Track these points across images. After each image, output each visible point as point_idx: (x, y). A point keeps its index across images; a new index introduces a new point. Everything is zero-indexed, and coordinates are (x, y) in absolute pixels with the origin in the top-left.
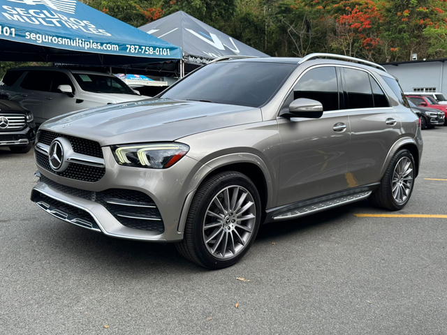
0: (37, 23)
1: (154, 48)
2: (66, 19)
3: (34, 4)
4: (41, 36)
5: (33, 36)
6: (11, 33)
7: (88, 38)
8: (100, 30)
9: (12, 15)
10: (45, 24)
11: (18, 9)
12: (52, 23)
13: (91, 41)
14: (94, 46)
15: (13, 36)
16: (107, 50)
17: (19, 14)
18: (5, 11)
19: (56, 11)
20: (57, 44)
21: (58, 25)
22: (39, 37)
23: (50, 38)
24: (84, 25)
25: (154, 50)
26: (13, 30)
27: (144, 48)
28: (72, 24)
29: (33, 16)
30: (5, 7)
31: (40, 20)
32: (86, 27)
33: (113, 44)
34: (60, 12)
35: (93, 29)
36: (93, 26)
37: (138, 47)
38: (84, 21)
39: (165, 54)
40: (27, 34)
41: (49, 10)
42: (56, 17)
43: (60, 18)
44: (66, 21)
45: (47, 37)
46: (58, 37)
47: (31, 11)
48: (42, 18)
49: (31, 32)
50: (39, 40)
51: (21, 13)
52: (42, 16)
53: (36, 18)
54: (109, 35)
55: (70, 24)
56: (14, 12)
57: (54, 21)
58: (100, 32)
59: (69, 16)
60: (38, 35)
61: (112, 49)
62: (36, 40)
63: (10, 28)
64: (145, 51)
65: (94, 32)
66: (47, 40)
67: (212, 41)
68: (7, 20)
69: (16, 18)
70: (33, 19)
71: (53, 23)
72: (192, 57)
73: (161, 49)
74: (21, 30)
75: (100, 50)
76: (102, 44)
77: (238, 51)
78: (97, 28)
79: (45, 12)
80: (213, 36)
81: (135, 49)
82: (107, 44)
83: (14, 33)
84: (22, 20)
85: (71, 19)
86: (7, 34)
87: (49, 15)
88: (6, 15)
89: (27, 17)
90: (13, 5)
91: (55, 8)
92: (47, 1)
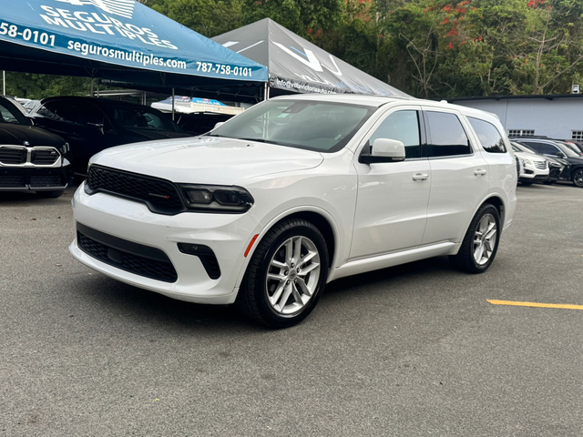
0: (84, 29)
1: (232, 67)
2: (121, 24)
3: (81, 4)
4: (87, 46)
5: (77, 46)
6: (49, 41)
7: (148, 51)
8: (164, 41)
9: (52, 18)
10: (93, 30)
11: (60, 11)
12: (102, 29)
13: (152, 55)
14: (155, 62)
15: (52, 44)
16: (172, 68)
17: (61, 17)
18: (44, 12)
19: (108, 14)
20: (108, 58)
21: (111, 32)
22: (85, 48)
23: (99, 49)
24: (143, 33)
25: (232, 69)
26: (53, 37)
27: (219, 66)
28: (128, 32)
29: (79, 20)
30: (44, 7)
31: (88, 25)
32: (145, 36)
33: (180, 60)
34: (114, 16)
35: (154, 39)
36: (155, 36)
37: (211, 65)
38: (145, 29)
39: (246, 75)
40: (70, 43)
41: (100, 12)
42: (109, 21)
43: (113, 23)
44: (121, 28)
45: (95, 47)
46: (109, 48)
47: (77, 14)
48: (90, 23)
49: (75, 40)
50: (85, 52)
51: (64, 16)
52: (91, 20)
53: (82, 22)
54: (175, 47)
55: (126, 32)
56: (56, 14)
57: (105, 27)
58: (163, 44)
59: (124, 21)
60: (84, 45)
61: (178, 67)
62: (81, 51)
63: (49, 34)
64: (221, 70)
65: (157, 43)
66: (94, 52)
67: (307, 59)
68: (47, 24)
69: (57, 21)
70: (79, 23)
71: (104, 30)
72: (280, 79)
73: (241, 69)
74: (62, 40)
75: (163, 67)
76: (165, 60)
77: (339, 73)
78: (160, 38)
79: (95, 15)
80: (309, 53)
81: (208, 67)
82: (172, 59)
83: (53, 41)
84: (65, 25)
85: (128, 25)
86: (45, 43)
87: (99, 19)
88: (44, 17)
89: (72, 21)
90: (54, 5)
91: (107, 10)
92: (98, 1)
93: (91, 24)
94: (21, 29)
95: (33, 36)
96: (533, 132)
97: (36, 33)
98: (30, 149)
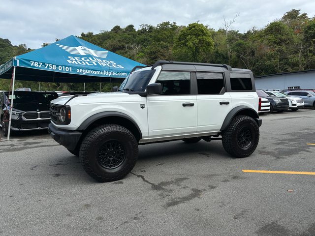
0: (84, 64)
2: (101, 61)
3: (85, 54)
5: (81, 71)
6: (70, 70)
7: (110, 70)
8: (118, 66)
9: (72, 61)
10: (88, 64)
11: (76, 58)
12: (92, 63)
14: (114, 74)
16: (121, 76)
17: (76, 61)
18: (69, 59)
19: (96, 57)
20: (94, 74)
21: (95, 64)
23: (90, 71)
26: (71, 68)
28: (103, 64)
29: (83, 61)
30: (69, 57)
31: (87, 63)
33: (124, 72)
34: (98, 58)
35: (114, 65)
36: (115, 64)
38: (111, 62)
40: (78, 70)
41: (92, 57)
42: (95, 60)
43: (97, 61)
45: (88, 71)
46: (94, 70)
47: (83, 59)
49: (80, 69)
50: (85, 72)
51: (77, 60)
52: (88, 60)
53: (84, 62)
54: (123, 67)
56: (74, 59)
59: (102, 59)
60: (84, 70)
61: (124, 75)
62: (83, 72)
63: (69, 67)
65: (115, 67)
68: (69, 63)
69: (74, 62)
70: (83, 62)
74: (75, 68)
75: (117, 76)
76: (118, 73)
78: (117, 65)
79: (90, 58)
82: (121, 72)
84: (77, 63)
85: (104, 61)
86: (67, 70)
87: (91, 60)
88: (69, 61)
89: (81, 62)
90: (74, 56)
91: (96, 56)
92: (92, 52)
93: (88, 62)
94: (57, 66)
95: (63, 68)
96: (299, 87)
97: (64, 67)
98: (39, 113)
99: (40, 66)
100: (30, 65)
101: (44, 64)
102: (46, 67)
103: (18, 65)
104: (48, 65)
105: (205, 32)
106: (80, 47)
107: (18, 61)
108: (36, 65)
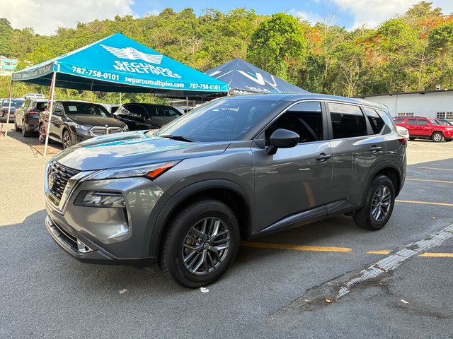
0: (134, 71)
2: (153, 67)
3: (135, 59)
5: (130, 80)
6: (116, 78)
7: (164, 80)
8: (175, 74)
9: (119, 66)
10: (139, 71)
11: (124, 63)
12: (143, 70)
13: (167, 82)
14: (168, 84)
15: (118, 80)
16: (177, 88)
17: (124, 66)
18: (116, 64)
19: (147, 63)
20: (145, 84)
21: (147, 72)
23: (140, 80)
24: (164, 71)
25: (209, 86)
26: (118, 76)
27: (202, 85)
28: (157, 71)
30: (116, 62)
31: (137, 69)
32: (165, 73)
33: (181, 83)
34: (151, 64)
35: (170, 74)
36: (170, 72)
37: (197, 84)
38: (166, 69)
39: (217, 89)
40: (126, 78)
41: (143, 62)
42: (147, 67)
43: (149, 67)
44: (153, 70)
45: (138, 79)
46: (145, 79)
47: (132, 64)
49: (128, 77)
50: (133, 82)
52: (138, 66)
53: (134, 68)
54: (180, 77)
55: (155, 71)
56: (121, 65)
57: (145, 70)
58: (174, 76)
59: (155, 65)
60: (133, 79)
61: (180, 86)
62: (131, 82)
63: (116, 75)
64: (203, 87)
65: (170, 76)
66: (138, 82)
67: (256, 78)
68: (116, 70)
69: (121, 68)
70: (132, 68)
72: (236, 90)
73: (214, 86)
74: (122, 77)
75: (172, 87)
76: (173, 83)
77: (275, 85)
78: (173, 73)
79: (140, 64)
80: (259, 75)
81: (196, 86)
82: (177, 83)
83: (118, 78)
84: (125, 70)
85: (157, 68)
86: (113, 78)
87: (142, 66)
88: (115, 67)
89: (129, 68)
90: (121, 60)
91: (148, 61)
92: (143, 56)
93: (139, 68)
94: (102, 73)
95: (108, 76)
96: (413, 113)
97: (110, 75)
98: (108, 129)
99: (83, 73)
100: (71, 71)
101: (87, 70)
102: (90, 74)
103: (59, 71)
104: (91, 71)
105: (294, 27)
106: (128, 49)
107: (59, 66)
108: (79, 71)
